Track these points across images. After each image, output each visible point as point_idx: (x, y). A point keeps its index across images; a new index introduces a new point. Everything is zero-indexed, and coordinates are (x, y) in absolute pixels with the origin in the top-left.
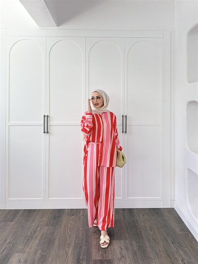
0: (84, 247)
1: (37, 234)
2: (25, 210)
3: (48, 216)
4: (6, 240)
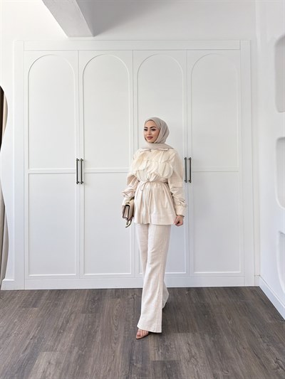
1: (71, 325)
2: (52, 291)
3: (84, 298)
4: (28, 333)
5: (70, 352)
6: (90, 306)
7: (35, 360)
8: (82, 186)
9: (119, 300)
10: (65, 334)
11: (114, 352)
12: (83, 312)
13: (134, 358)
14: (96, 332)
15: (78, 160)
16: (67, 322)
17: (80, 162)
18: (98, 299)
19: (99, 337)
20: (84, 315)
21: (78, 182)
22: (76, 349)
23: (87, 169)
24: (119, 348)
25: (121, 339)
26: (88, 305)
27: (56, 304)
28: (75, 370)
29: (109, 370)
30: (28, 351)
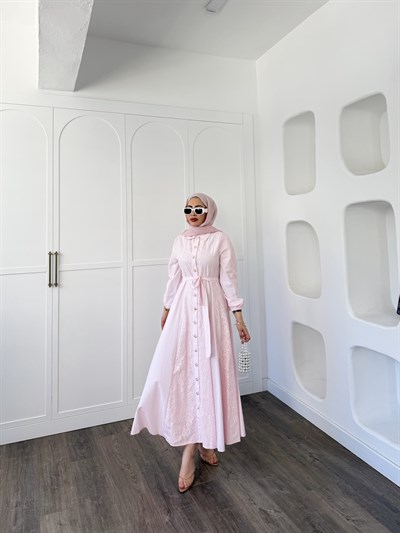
0: (162, 475)
1: (64, 477)
2: (10, 445)
3: (65, 444)
4: (8, 502)
5: (82, 506)
6: (78, 451)
7: (38, 526)
8: (56, 289)
9: (113, 437)
10: (62, 489)
11: (139, 491)
12: (73, 460)
13: (166, 490)
14: (103, 477)
15: (50, 254)
16: (57, 475)
17: (54, 257)
18: (85, 441)
19: (110, 482)
20: (76, 463)
21: (50, 285)
22: (88, 501)
23: (64, 266)
24: (142, 486)
25: (140, 476)
26: (75, 449)
27: (27, 460)
28: (100, 521)
29: (144, 510)
30: (20, 521)
